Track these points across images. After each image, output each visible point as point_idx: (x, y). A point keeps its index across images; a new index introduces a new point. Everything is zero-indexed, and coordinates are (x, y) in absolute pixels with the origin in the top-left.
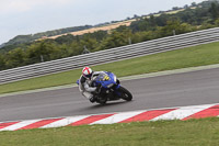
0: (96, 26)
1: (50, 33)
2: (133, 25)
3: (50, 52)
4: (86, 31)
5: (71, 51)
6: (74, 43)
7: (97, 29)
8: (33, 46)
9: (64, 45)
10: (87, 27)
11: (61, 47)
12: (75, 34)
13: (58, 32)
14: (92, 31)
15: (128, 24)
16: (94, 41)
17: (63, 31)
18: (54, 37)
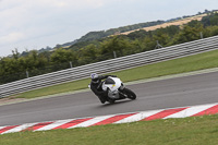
0: (168, 21)
1: (123, 29)
2: (204, 19)
3: (123, 48)
4: (158, 27)
5: (143, 46)
6: (147, 39)
7: (169, 24)
8: (105, 43)
9: (137, 41)
10: (159, 22)
11: (134, 42)
12: (147, 29)
13: (130, 28)
14: (164, 26)
15: (199, 19)
16: (166, 36)
17: (136, 26)
18: (126, 33)
